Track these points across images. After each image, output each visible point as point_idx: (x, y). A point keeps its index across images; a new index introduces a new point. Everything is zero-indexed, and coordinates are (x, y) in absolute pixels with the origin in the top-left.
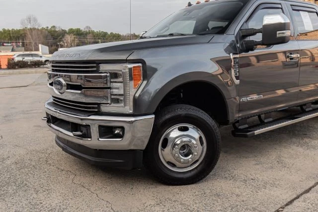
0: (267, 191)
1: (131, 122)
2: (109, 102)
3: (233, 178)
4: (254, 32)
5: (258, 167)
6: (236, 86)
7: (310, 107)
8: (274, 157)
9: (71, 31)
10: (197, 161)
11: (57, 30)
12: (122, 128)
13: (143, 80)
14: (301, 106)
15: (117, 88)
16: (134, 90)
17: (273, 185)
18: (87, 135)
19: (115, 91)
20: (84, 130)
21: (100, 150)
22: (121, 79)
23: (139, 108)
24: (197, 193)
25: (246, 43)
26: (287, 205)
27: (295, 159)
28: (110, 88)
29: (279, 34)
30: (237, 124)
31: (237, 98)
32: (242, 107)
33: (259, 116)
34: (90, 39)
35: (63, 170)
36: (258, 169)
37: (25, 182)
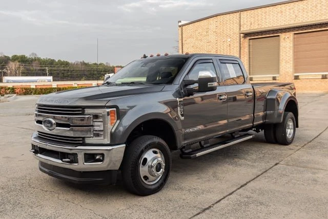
0: (204, 195)
1: (110, 150)
2: (92, 136)
3: (182, 189)
4: (193, 82)
5: (199, 180)
6: (182, 121)
7: (238, 134)
8: (211, 173)
9: (15, 58)
12: (103, 155)
13: (117, 120)
14: (231, 133)
15: (98, 126)
16: (111, 125)
17: (209, 192)
18: (74, 160)
19: (96, 128)
20: (72, 158)
21: (83, 172)
22: (101, 120)
23: (114, 140)
24: (155, 200)
25: (188, 91)
26: (216, 203)
27: (226, 173)
28: (93, 126)
29: (209, 85)
30: (183, 150)
31: (183, 130)
32: (186, 136)
33: (200, 143)
34: (35, 67)
35: (47, 191)
36: (199, 182)
37: (18, 202)
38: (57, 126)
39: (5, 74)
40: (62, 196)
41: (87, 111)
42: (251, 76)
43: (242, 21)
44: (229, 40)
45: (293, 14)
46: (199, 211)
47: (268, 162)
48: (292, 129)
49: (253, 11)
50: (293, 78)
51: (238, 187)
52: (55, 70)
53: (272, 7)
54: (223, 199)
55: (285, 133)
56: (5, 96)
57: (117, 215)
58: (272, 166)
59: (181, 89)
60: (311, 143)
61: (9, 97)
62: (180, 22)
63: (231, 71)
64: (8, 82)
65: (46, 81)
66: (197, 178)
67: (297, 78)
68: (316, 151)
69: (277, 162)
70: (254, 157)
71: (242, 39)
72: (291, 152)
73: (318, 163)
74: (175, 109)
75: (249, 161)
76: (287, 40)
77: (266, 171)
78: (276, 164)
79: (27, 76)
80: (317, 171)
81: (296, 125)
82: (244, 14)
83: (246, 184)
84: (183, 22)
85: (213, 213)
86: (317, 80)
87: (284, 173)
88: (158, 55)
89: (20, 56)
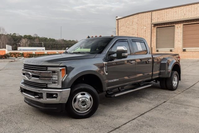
0: (118, 120)
1: (60, 92)
2: (51, 83)
3: (105, 115)
5: (116, 110)
6: (106, 75)
7: (143, 84)
8: (125, 106)
9: (25, 37)
10: (89, 108)
11: (17, 35)
12: (57, 94)
13: (66, 74)
14: (139, 83)
15: (55, 77)
16: (62, 77)
17: (121, 118)
18: (41, 97)
19: (54, 79)
20: (40, 95)
21: (46, 104)
22: (56, 74)
23: (64, 86)
24: (88, 122)
25: (111, 58)
27: (134, 107)
28: (52, 77)
29: (123, 55)
30: (108, 92)
31: (107, 81)
32: (109, 85)
33: (119, 88)
34: (36, 42)
35: (28, 114)
36: (116, 112)
37: (10, 120)
38: (32, 77)
39: (20, 46)
40: (36, 117)
41: (49, 69)
42: (158, 49)
43: (153, 17)
44: (145, 28)
45: (183, 13)
46: (112, 129)
47: (160, 101)
48: (176, 81)
49: (159, 11)
50: (182, 51)
51: (139, 115)
52: (47, 44)
53: (170, 9)
54: (128, 122)
55: (172, 84)
56: (18, 58)
57: (64, 130)
58: (161, 103)
59: (107, 57)
60: (188, 90)
61: (20, 58)
62: (117, 17)
63: (139, 47)
64: (20, 50)
65: (42, 50)
66: (116, 109)
67: (184, 50)
68: (190, 95)
69: (166, 101)
70: (152, 97)
71: (153, 28)
72: (175, 95)
73: (190, 102)
74: (102, 69)
75: (149, 100)
76: (179, 28)
77: (157, 106)
78: (164, 102)
79: (32, 47)
80: (188, 107)
81: (179, 79)
82: (154, 13)
83: (144, 114)
84: (119, 18)
85: (120, 131)
86: (196, 52)
87: (168, 107)
88: (96, 37)
89: (28, 36)
